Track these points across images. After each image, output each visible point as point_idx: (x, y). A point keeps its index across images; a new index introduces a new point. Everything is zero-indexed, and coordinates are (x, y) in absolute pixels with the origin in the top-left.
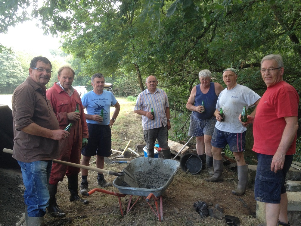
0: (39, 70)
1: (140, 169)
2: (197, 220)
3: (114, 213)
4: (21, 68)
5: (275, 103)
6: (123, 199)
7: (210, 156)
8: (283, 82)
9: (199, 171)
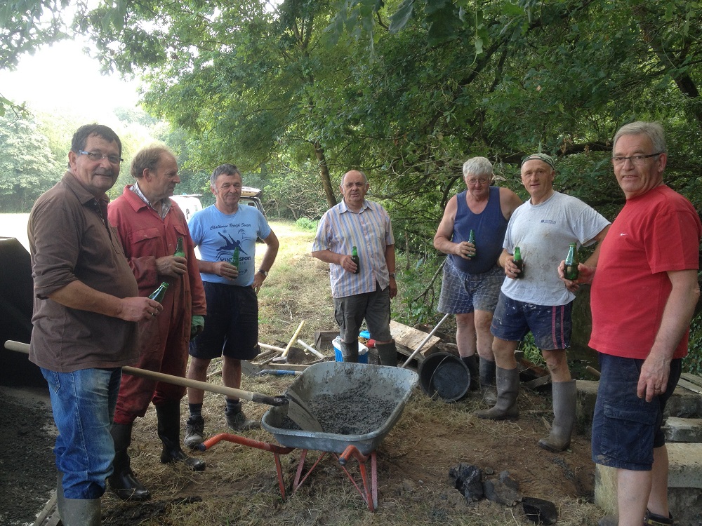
0: (93, 157)
1: (325, 389)
2: (458, 508)
3: (263, 491)
4: (48, 151)
5: (645, 237)
6: (286, 459)
7: (489, 359)
8: (662, 187)
9: (463, 395)
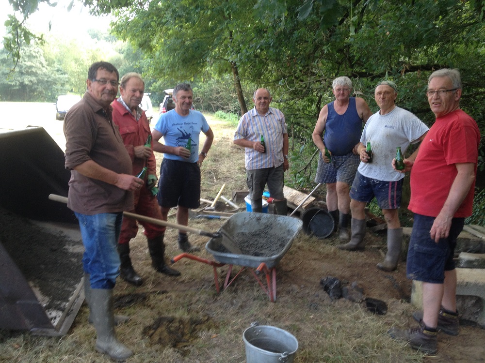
0: (101, 83)
1: (243, 229)
2: (325, 302)
3: (205, 288)
4: (42, 60)
5: (444, 142)
7: (345, 212)
8: (459, 111)
9: (329, 234)
